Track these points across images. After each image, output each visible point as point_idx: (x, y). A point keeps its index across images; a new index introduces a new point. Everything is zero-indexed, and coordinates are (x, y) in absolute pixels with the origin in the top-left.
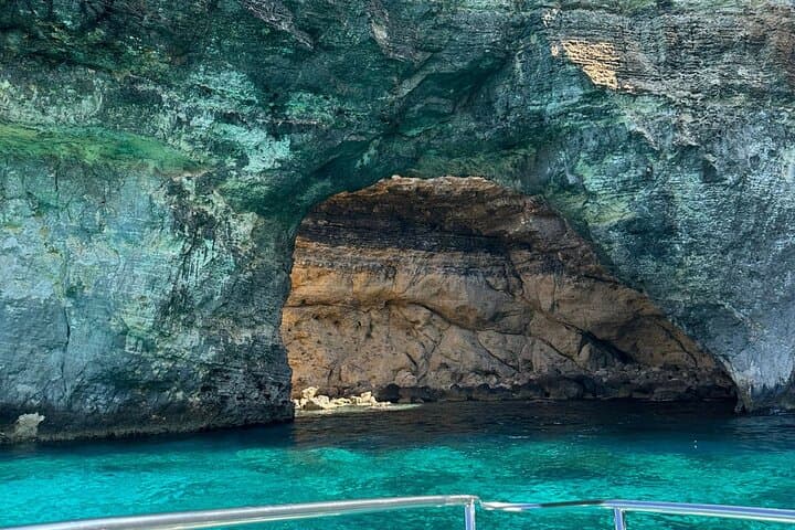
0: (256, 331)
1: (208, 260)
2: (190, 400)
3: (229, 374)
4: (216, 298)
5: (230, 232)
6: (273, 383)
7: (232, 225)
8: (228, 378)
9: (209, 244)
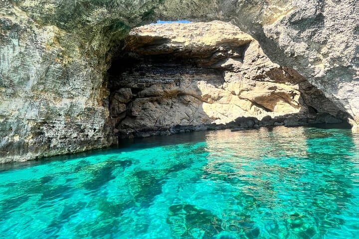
0: (74, 100)
1: (17, 53)
2: (26, 141)
3: (55, 125)
4: (32, 79)
5: (36, 36)
6: (91, 129)
7: (36, 32)
8: (53, 127)
9: (15, 42)
